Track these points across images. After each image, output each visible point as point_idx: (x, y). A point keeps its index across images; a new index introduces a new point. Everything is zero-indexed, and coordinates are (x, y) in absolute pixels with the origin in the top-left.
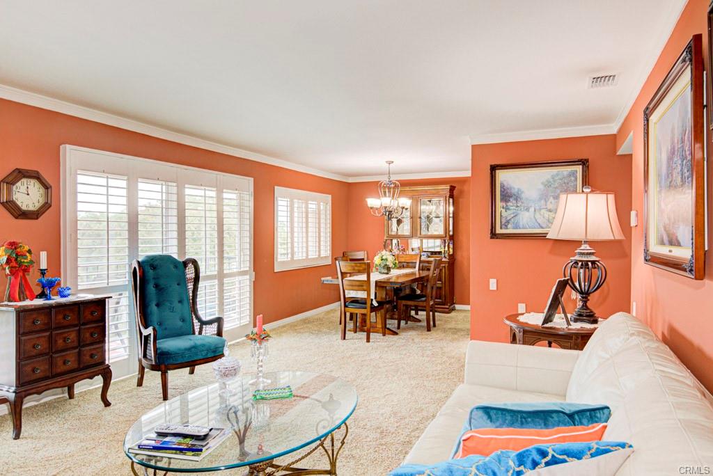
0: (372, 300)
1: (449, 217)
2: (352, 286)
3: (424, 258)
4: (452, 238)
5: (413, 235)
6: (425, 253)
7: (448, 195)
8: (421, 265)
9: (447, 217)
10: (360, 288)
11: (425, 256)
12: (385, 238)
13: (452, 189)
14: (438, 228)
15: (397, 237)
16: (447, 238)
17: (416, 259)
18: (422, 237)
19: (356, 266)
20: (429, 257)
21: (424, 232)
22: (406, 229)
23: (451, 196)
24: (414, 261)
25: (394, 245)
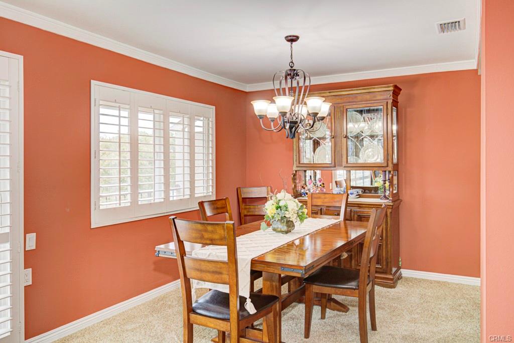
0: (243, 300)
1: (393, 136)
2: (201, 271)
3: (352, 199)
4: (396, 167)
5: (336, 162)
6: (354, 191)
7: (390, 102)
8: (348, 209)
9: (390, 136)
10: (217, 276)
11: (354, 196)
12: (295, 168)
13: (397, 91)
14: (374, 153)
15: (313, 167)
16: (390, 168)
17: (341, 201)
18: (350, 167)
19: (206, 231)
20: (360, 196)
21: (352, 160)
22: (325, 155)
23: (395, 103)
24: (337, 205)
25: (308, 178)
